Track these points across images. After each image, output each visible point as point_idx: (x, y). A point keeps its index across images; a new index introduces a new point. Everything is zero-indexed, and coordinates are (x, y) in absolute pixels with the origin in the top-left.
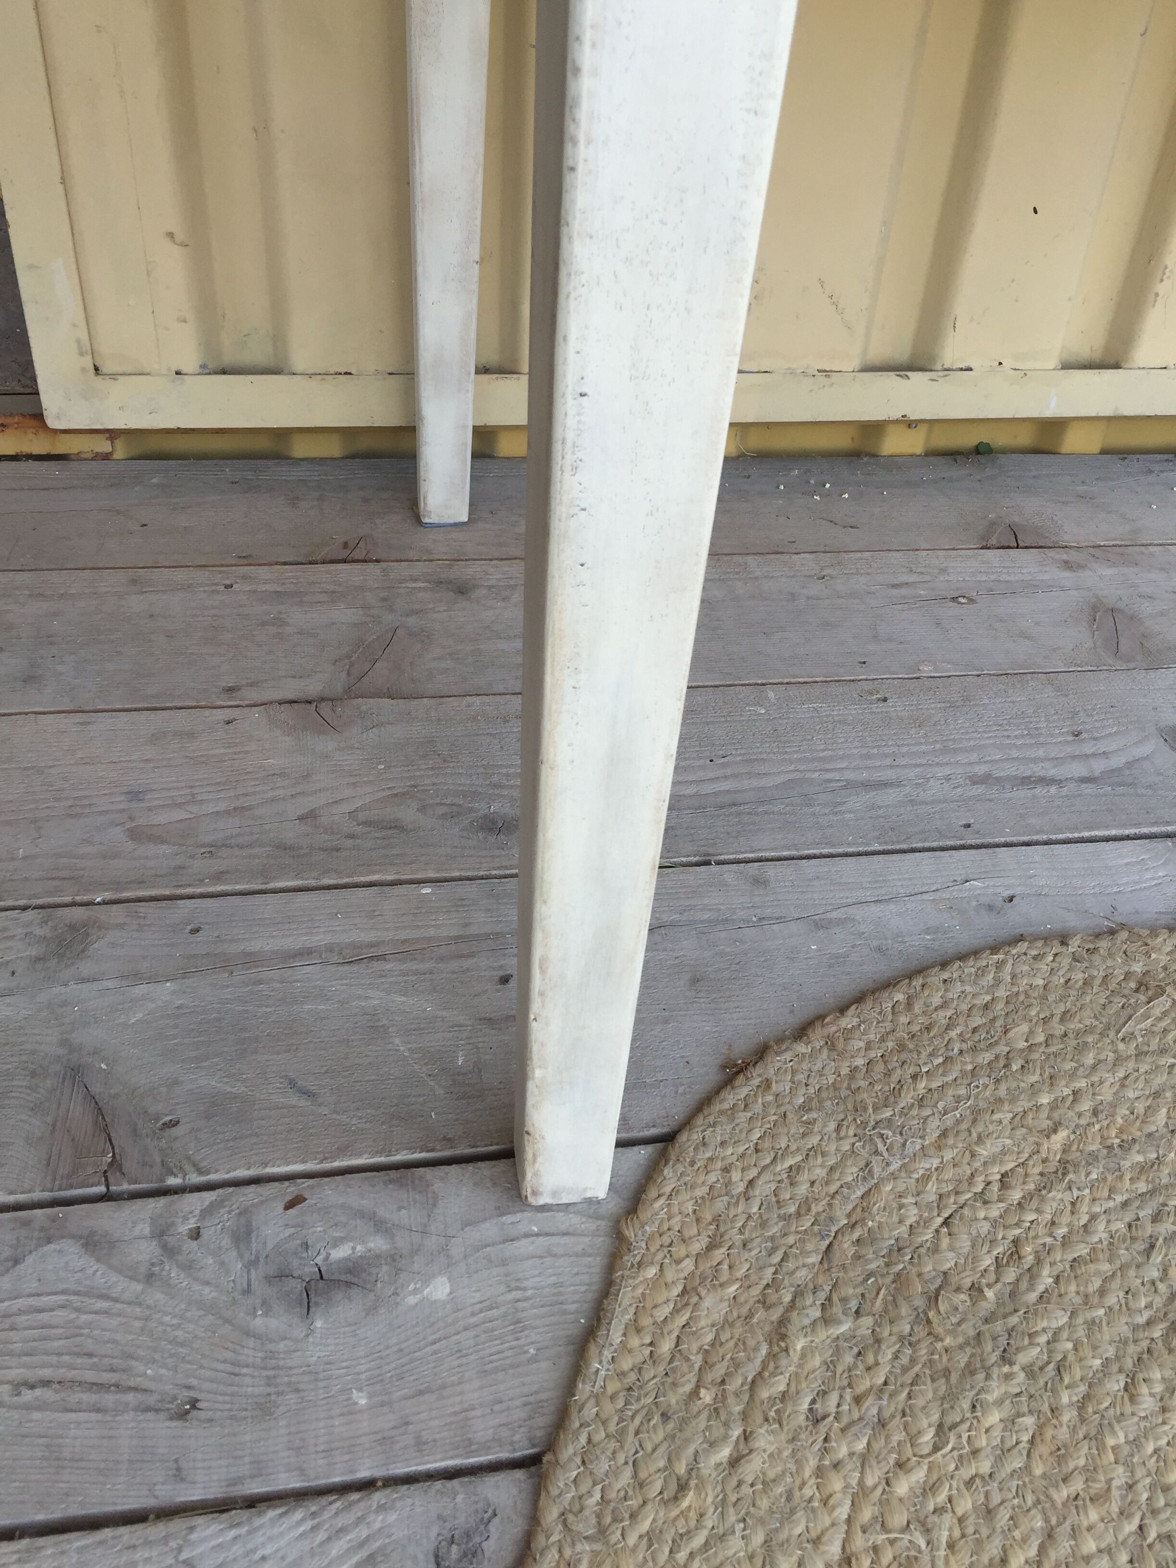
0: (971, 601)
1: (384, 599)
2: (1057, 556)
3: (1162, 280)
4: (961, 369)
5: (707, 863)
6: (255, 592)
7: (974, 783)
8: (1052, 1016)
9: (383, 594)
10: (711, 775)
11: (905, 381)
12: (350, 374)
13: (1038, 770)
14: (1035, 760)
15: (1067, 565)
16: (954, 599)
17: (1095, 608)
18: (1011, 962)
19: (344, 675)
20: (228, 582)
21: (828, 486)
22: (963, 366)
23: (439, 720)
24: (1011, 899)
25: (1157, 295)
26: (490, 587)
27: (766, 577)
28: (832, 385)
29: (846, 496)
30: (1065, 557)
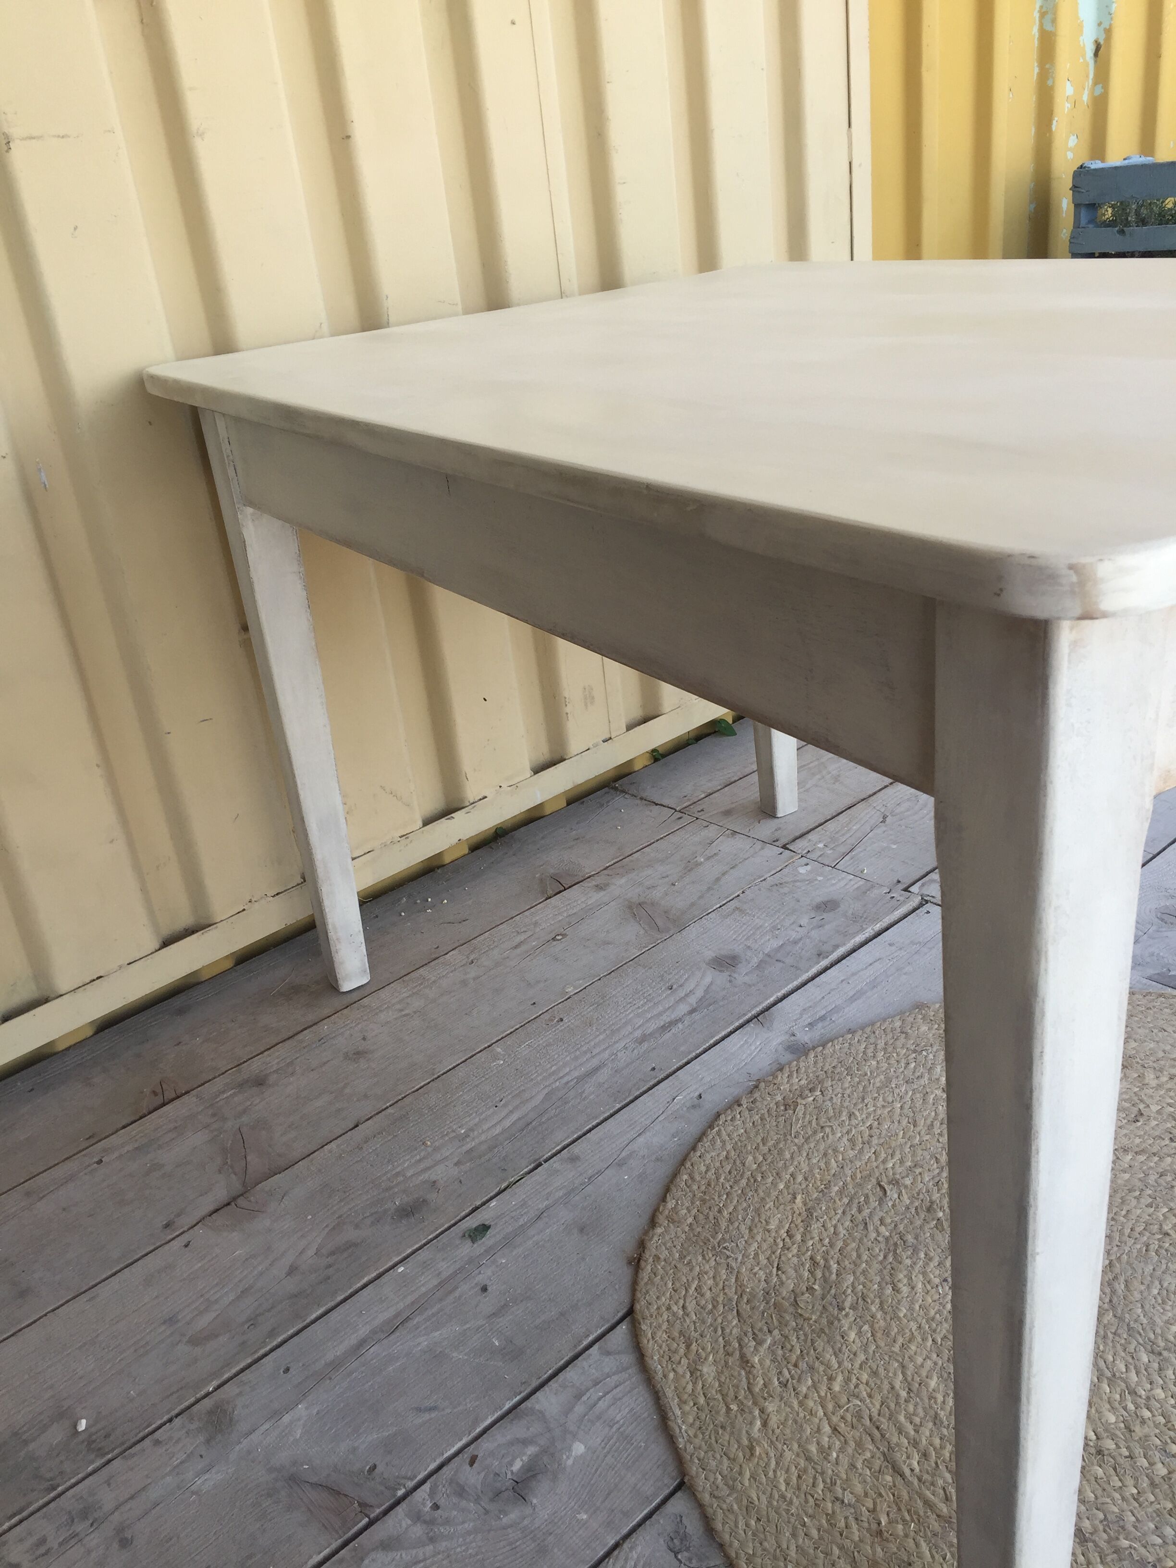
0: (564, 935)
1: (214, 1115)
2: (590, 885)
3: (566, 705)
4: (480, 800)
5: (540, 1165)
6: (121, 1156)
7: (640, 1043)
8: (758, 1144)
9: (210, 1112)
10: (503, 1114)
11: (453, 820)
12: (101, 977)
13: (666, 1018)
14: (660, 1014)
15: (599, 888)
16: (554, 939)
17: (630, 907)
18: (722, 1129)
19: (233, 1176)
20: (96, 1160)
21: (430, 900)
22: (481, 797)
23: (320, 1170)
24: (700, 1096)
25: (567, 714)
26: (276, 1071)
27: (440, 978)
28: (411, 841)
29: (446, 901)
30: (594, 883)
